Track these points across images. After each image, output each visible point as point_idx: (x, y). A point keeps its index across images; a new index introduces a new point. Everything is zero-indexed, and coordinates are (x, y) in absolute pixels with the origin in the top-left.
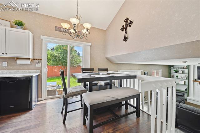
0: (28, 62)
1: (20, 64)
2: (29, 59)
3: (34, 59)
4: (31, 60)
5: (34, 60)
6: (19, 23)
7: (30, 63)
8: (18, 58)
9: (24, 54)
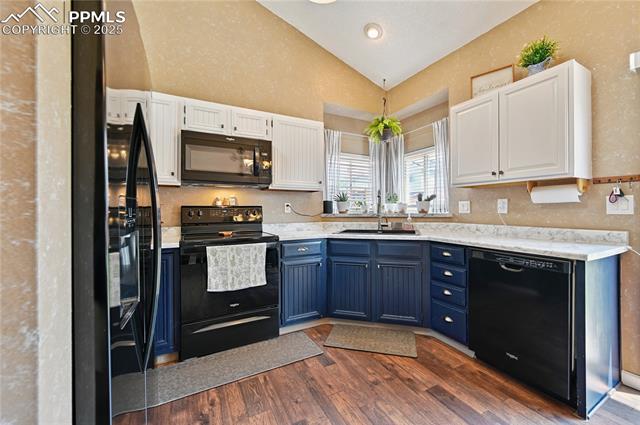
0: (571, 195)
1: (545, 206)
2: (573, 181)
3: (597, 181)
4: (581, 184)
5: (599, 182)
6: (536, 52)
7: (578, 201)
8: (535, 184)
9: (552, 165)
